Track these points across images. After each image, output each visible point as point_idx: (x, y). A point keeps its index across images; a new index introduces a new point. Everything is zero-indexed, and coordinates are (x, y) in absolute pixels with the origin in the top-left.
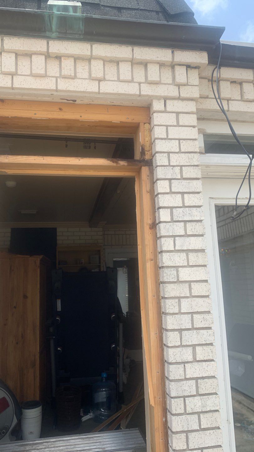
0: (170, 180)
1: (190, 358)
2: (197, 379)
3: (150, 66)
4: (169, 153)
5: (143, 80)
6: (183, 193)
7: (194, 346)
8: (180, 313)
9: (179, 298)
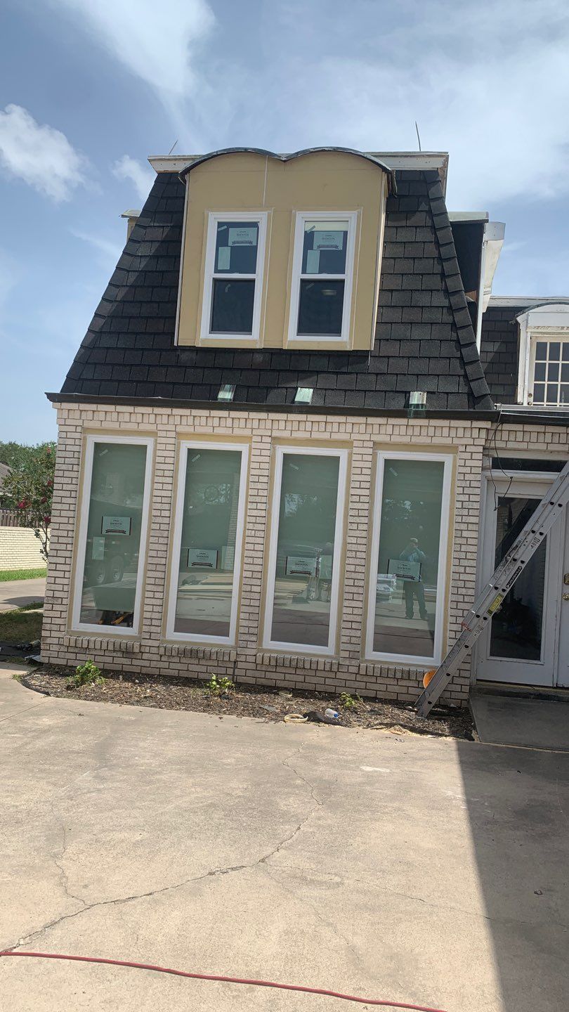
0: (463, 487)
1: (463, 571)
2: (465, 581)
3: (458, 429)
4: (464, 474)
5: (455, 436)
6: (469, 495)
7: (465, 567)
8: (460, 551)
9: (461, 545)
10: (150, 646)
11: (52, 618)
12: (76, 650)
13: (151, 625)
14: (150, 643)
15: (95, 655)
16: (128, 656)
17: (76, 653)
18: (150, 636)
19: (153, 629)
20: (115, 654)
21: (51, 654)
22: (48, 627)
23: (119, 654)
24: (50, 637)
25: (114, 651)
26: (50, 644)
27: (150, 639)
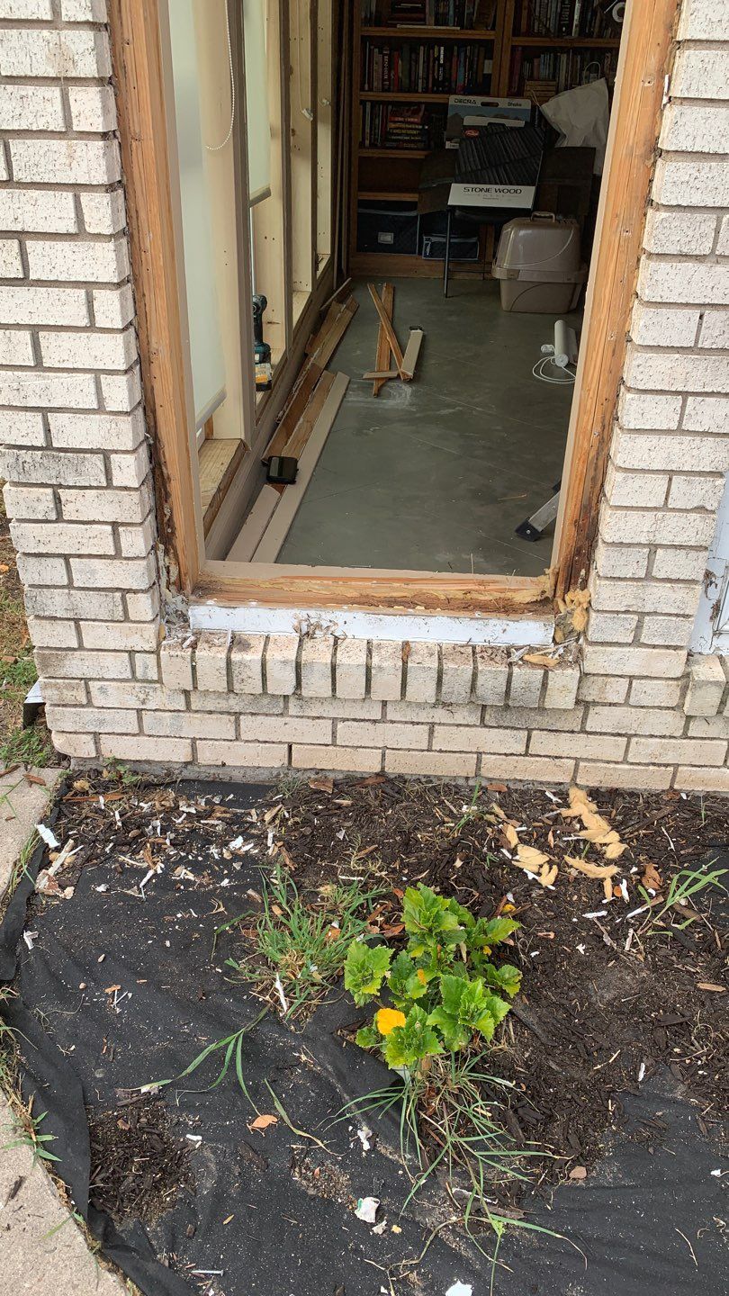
10: (631, 678)
11: (66, 557)
12: (234, 704)
13: (649, 577)
14: (634, 661)
15: (334, 720)
16: (509, 719)
17: (238, 715)
18: (639, 627)
19: (659, 597)
20: (440, 715)
21: (102, 722)
22: (57, 603)
23: (462, 716)
24: (81, 647)
25: (440, 703)
26: (87, 680)
27: (636, 642)
